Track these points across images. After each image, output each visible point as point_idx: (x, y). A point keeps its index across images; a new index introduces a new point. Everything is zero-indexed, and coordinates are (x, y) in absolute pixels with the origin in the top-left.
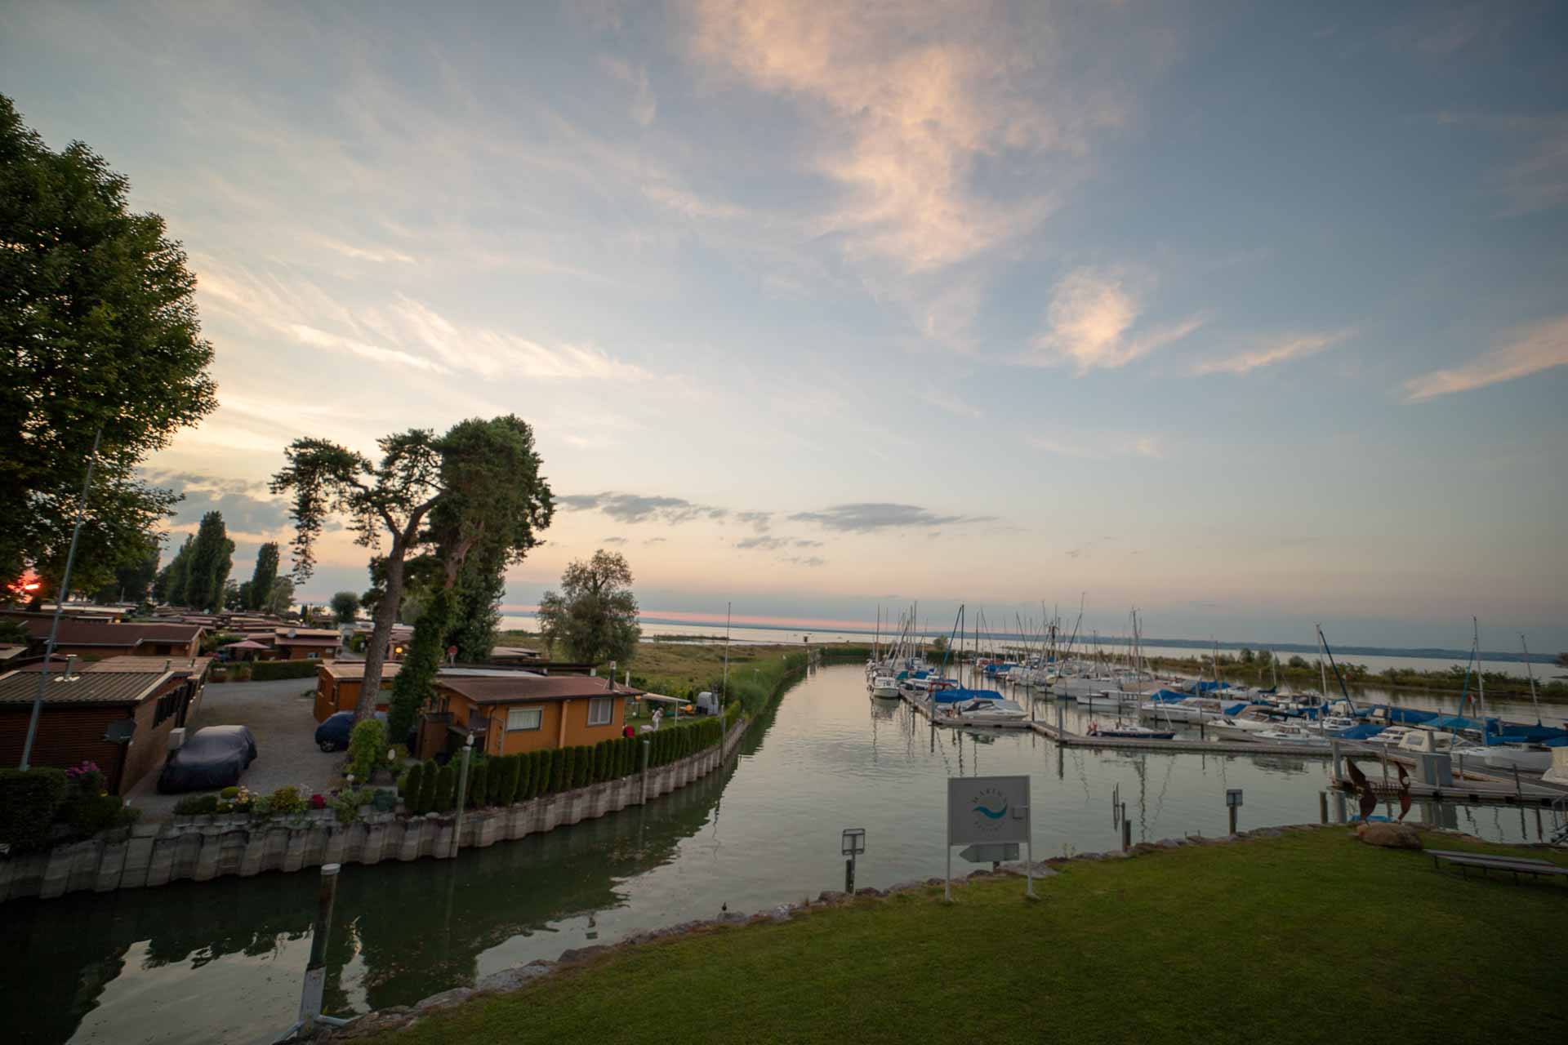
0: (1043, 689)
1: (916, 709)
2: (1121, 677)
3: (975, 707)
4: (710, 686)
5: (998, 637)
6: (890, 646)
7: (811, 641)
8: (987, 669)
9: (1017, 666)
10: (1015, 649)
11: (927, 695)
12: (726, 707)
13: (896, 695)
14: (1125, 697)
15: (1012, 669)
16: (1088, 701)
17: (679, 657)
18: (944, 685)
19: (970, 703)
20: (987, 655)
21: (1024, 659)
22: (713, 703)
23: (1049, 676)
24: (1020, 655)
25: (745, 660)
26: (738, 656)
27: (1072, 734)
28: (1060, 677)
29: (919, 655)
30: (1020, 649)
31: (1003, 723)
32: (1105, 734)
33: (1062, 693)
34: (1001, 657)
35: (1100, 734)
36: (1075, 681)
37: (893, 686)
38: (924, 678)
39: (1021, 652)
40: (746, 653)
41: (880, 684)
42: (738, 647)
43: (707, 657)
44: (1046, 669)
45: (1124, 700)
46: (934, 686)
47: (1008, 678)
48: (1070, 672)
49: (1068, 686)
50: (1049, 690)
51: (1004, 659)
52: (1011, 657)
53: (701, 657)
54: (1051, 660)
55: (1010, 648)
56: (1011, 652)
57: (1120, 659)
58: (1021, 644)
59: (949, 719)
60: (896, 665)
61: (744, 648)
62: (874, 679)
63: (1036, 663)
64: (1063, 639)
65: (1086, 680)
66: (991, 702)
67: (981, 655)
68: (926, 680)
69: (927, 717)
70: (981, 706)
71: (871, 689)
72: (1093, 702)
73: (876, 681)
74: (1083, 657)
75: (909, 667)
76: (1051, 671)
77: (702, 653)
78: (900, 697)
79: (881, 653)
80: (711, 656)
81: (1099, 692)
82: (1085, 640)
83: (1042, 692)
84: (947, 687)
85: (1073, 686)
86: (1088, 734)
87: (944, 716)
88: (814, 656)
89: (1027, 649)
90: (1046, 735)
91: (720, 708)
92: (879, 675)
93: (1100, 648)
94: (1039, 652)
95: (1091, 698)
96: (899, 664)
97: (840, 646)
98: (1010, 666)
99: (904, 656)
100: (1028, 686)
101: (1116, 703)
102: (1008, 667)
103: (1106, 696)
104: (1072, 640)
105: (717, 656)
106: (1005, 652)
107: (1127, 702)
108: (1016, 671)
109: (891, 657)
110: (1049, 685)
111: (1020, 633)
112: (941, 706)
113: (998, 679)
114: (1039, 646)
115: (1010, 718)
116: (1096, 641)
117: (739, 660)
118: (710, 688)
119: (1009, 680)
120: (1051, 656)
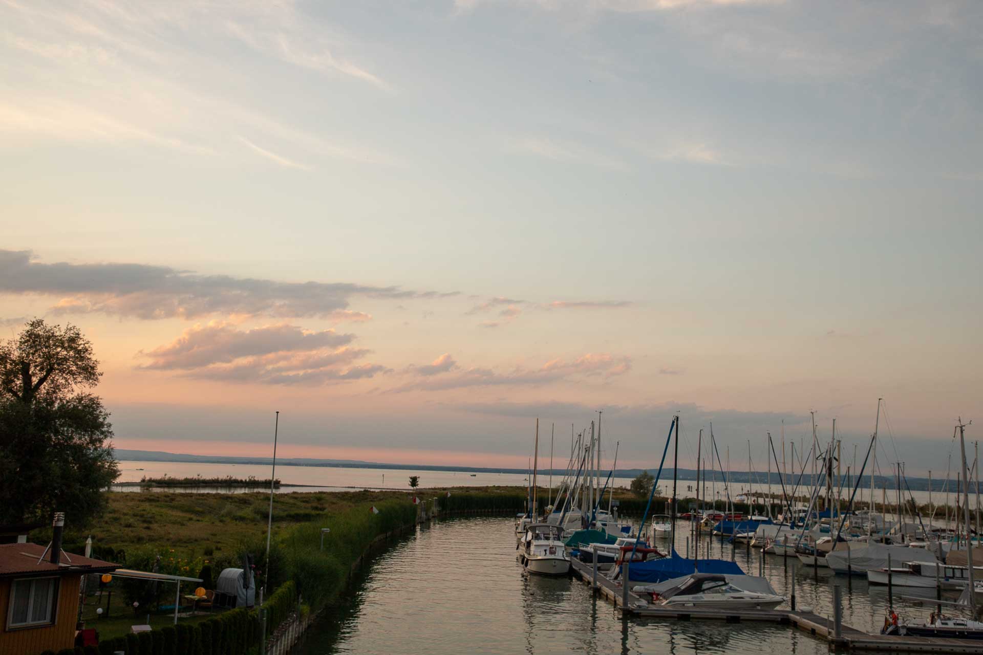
0: (810, 560)
1: (597, 594)
2: (943, 542)
3: (695, 588)
4: (241, 558)
5: (738, 477)
6: (555, 491)
7: (422, 485)
8: (718, 529)
9: (769, 522)
10: (767, 496)
11: (617, 569)
12: (269, 592)
13: (566, 569)
14: (950, 573)
15: (760, 529)
16: (886, 581)
17: (188, 515)
18: (645, 553)
19: (688, 580)
20: (720, 506)
21: (780, 512)
22: (246, 586)
23: (822, 539)
24: (773, 506)
25: (307, 517)
26: (294, 511)
27: (857, 631)
28: (840, 539)
29: (604, 505)
30: (774, 497)
31: (743, 614)
32: (911, 632)
33: (843, 566)
34: (742, 508)
35: (903, 631)
36: (865, 546)
37: (559, 555)
38: (613, 543)
39: (776, 501)
40: (309, 505)
41: (538, 552)
42: (295, 496)
43: (240, 513)
44: (816, 527)
45: (947, 578)
46: (629, 555)
47: (753, 542)
48: (856, 531)
49: (852, 556)
50: (821, 561)
51: (747, 513)
52: (760, 509)
53: (229, 514)
54: (825, 513)
55: (758, 495)
56: (761, 501)
57: (941, 513)
58: (777, 489)
59: (652, 607)
60: (567, 520)
61: (306, 498)
62: (529, 544)
63: (802, 519)
64: (846, 481)
65: (883, 545)
66: (723, 579)
67: (708, 506)
68: (616, 546)
69: (615, 604)
70: (706, 586)
71: (524, 561)
72: (896, 580)
73: (532, 548)
74: (880, 508)
75: (587, 523)
76: (825, 531)
77: (229, 507)
78: (572, 574)
79: (542, 503)
80: (247, 512)
81: (904, 565)
82: (883, 483)
83: (809, 566)
84: (650, 556)
85: (860, 555)
86: (883, 632)
87: (643, 603)
88: (427, 509)
89: (786, 497)
90: (813, 633)
91: (257, 595)
92: (537, 537)
93: (907, 495)
94: (805, 499)
95: (890, 574)
96: (571, 521)
97: (473, 493)
98: (758, 522)
99: (580, 507)
100: (786, 556)
101: (933, 583)
102: (754, 525)
103: (916, 571)
104: (860, 482)
105: (257, 512)
106: (750, 501)
107: (951, 581)
108: (767, 531)
109: (558, 510)
110: (822, 554)
111: (774, 470)
112: (639, 587)
113: (737, 544)
114: (804, 491)
115: (756, 605)
116: (902, 484)
117: (297, 518)
118: (241, 561)
119: (754, 546)
120: (824, 508)
